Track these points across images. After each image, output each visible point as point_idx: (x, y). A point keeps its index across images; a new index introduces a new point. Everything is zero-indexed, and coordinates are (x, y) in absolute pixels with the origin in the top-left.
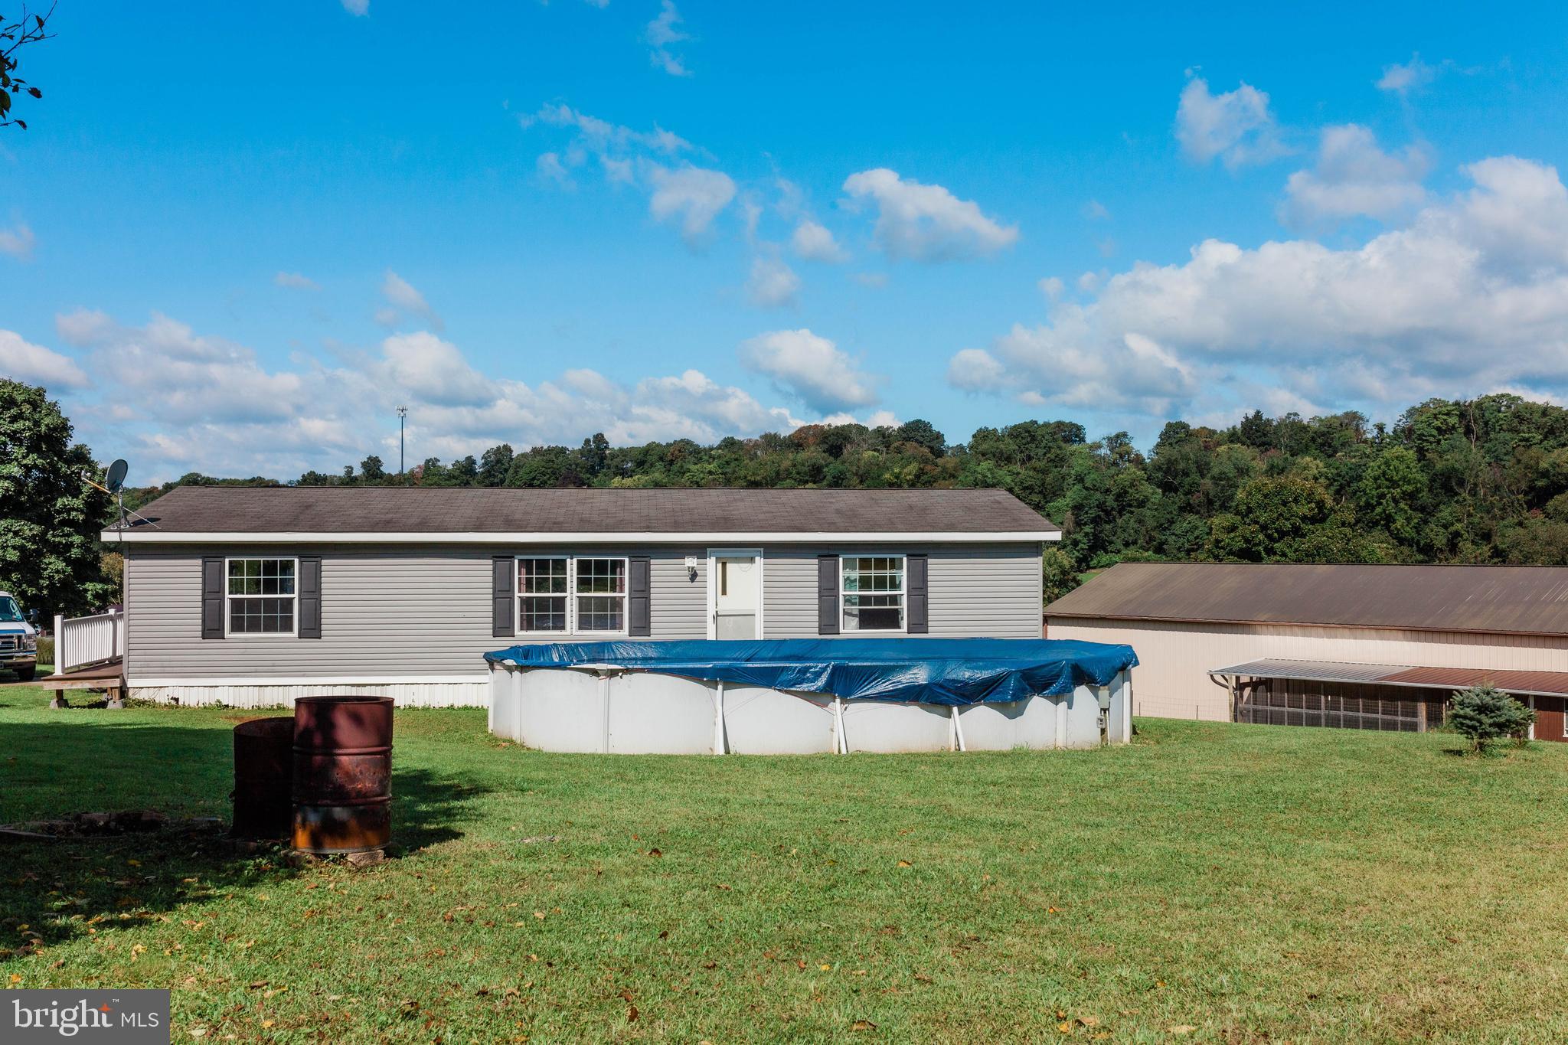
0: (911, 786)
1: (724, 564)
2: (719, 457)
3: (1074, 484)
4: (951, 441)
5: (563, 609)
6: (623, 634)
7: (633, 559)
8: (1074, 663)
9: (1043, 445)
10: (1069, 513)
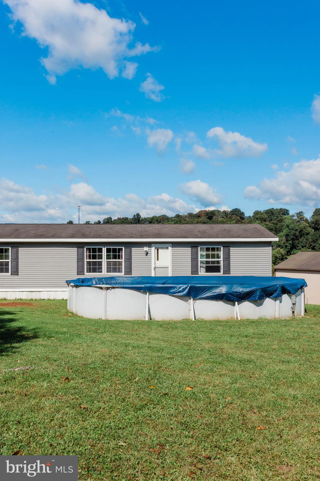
0: (211, 337)
1: (158, 250)
2: (175, 220)
3: (286, 228)
4: (247, 215)
5: (101, 265)
6: (122, 274)
7: (126, 248)
8: (282, 285)
9: (276, 216)
10: (284, 237)
